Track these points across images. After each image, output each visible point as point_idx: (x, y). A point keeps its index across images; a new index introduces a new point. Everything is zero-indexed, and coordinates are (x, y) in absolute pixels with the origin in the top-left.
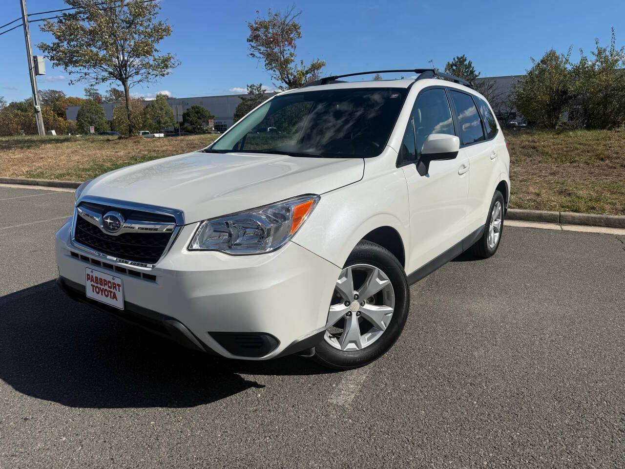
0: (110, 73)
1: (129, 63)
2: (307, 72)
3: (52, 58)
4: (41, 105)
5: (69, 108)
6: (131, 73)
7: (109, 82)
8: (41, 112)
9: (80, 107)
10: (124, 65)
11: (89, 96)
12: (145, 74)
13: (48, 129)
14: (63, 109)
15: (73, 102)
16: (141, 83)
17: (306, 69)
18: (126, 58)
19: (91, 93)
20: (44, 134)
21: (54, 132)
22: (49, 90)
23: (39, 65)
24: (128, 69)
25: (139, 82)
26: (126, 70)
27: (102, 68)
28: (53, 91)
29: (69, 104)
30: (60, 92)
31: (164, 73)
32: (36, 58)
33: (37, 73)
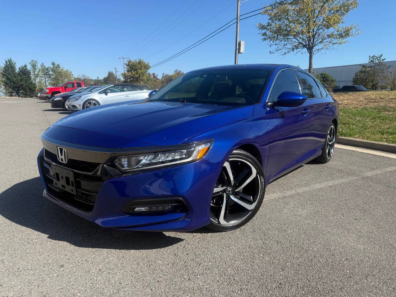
6: (317, 43)
7: (297, 50)
12: (327, 43)
23: (241, 47)
26: (313, 41)
31: (343, 41)
32: (240, 43)
33: (239, 52)
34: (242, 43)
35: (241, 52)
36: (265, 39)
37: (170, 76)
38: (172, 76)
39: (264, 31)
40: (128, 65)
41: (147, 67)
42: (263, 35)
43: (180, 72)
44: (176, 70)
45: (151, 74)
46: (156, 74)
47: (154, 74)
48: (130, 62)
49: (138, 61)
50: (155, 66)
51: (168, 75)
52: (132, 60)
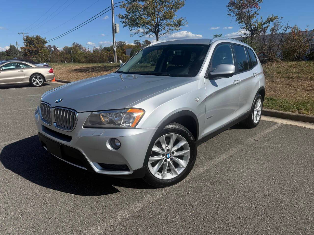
0: (150, 30)
1: (160, 24)
2: (264, 24)
3: (123, 22)
4: (116, 48)
5: (127, 50)
6: (161, 29)
7: (149, 34)
8: (116, 51)
9: (132, 49)
10: (157, 24)
11: (136, 44)
12: (167, 30)
13: (119, 59)
14: (125, 50)
15: (129, 47)
16: (165, 34)
17: (264, 21)
18: (159, 21)
19: (136, 43)
20: (117, 62)
21: (121, 61)
22: (119, 41)
23: (117, 28)
24: (159, 27)
25: (163, 34)
26: (158, 28)
27: (146, 27)
28: (121, 42)
29: (128, 48)
30: (124, 42)
31: (178, 28)
32: (115, 25)
33: (116, 32)
34: (117, 25)
35: (117, 32)
36: (125, 26)
37: (69, 48)
38: (71, 48)
39: (123, 20)
40: (27, 40)
41: (44, 42)
42: (123, 23)
43: (78, 44)
44: (75, 43)
45: (52, 46)
46: (56, 47)
47: (54, 46)
48: (28, 37)
49: (35, 37)
50: (51, 40)
51: (68, 47)
52: (30, 36)
